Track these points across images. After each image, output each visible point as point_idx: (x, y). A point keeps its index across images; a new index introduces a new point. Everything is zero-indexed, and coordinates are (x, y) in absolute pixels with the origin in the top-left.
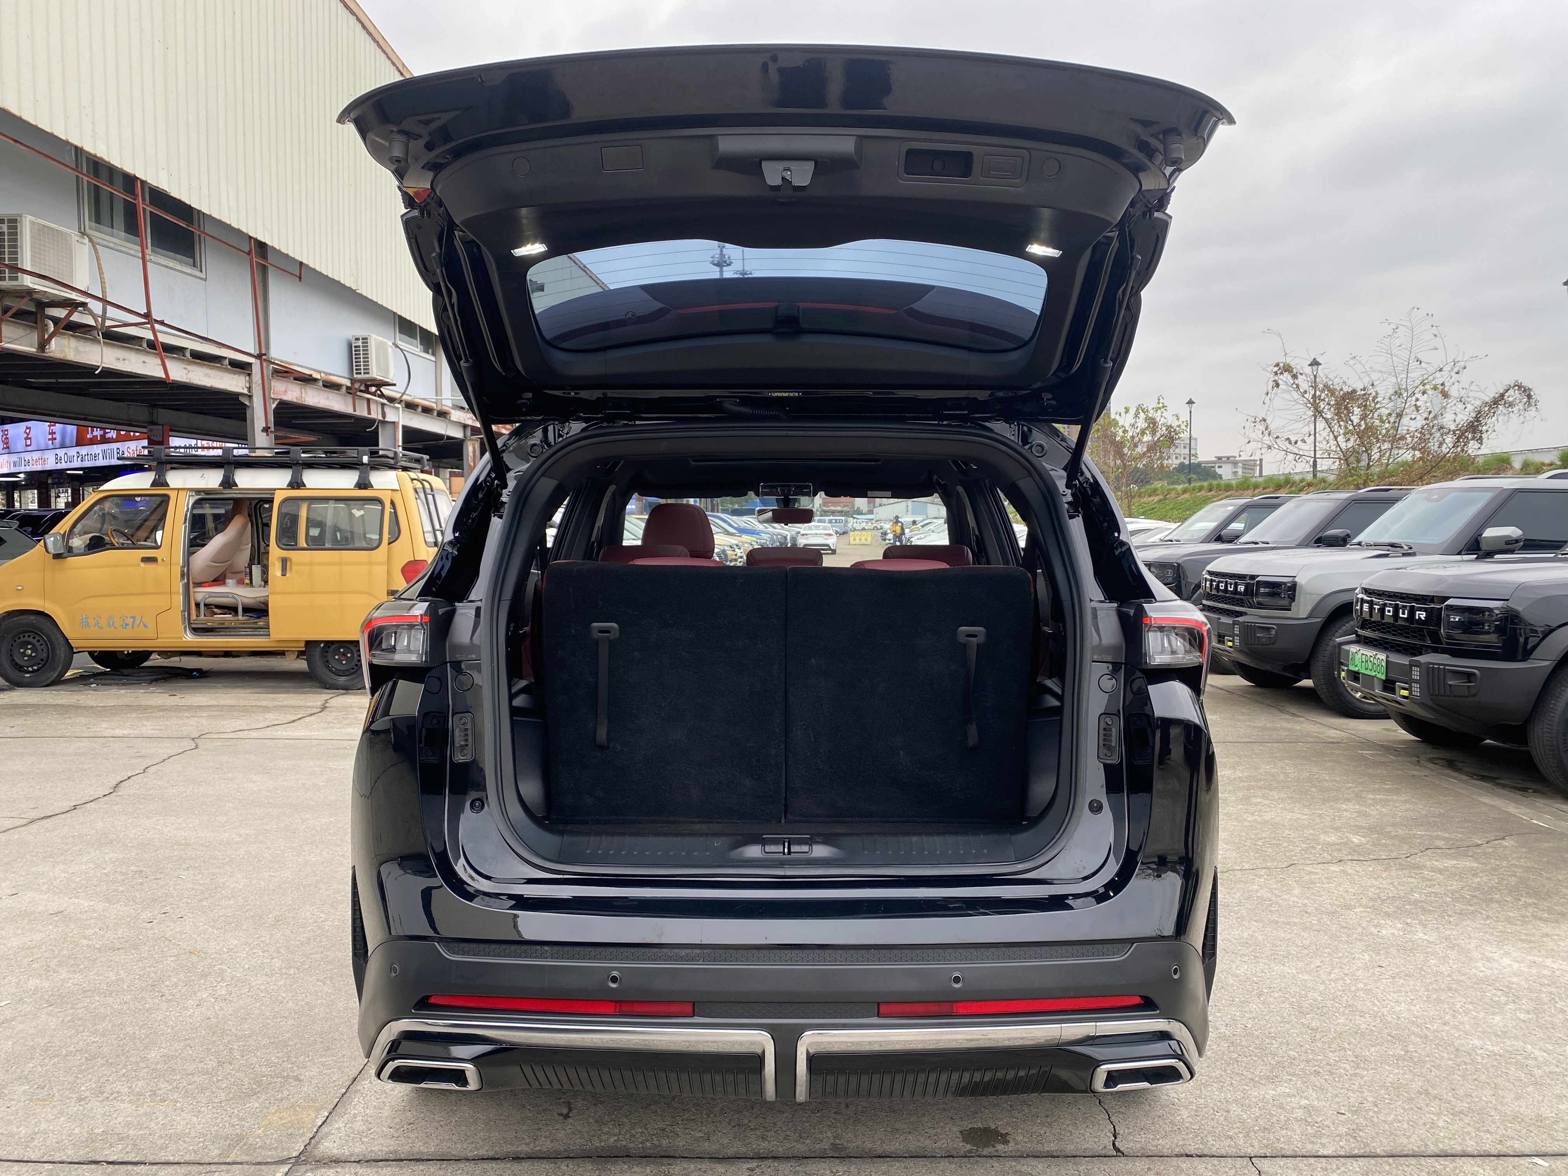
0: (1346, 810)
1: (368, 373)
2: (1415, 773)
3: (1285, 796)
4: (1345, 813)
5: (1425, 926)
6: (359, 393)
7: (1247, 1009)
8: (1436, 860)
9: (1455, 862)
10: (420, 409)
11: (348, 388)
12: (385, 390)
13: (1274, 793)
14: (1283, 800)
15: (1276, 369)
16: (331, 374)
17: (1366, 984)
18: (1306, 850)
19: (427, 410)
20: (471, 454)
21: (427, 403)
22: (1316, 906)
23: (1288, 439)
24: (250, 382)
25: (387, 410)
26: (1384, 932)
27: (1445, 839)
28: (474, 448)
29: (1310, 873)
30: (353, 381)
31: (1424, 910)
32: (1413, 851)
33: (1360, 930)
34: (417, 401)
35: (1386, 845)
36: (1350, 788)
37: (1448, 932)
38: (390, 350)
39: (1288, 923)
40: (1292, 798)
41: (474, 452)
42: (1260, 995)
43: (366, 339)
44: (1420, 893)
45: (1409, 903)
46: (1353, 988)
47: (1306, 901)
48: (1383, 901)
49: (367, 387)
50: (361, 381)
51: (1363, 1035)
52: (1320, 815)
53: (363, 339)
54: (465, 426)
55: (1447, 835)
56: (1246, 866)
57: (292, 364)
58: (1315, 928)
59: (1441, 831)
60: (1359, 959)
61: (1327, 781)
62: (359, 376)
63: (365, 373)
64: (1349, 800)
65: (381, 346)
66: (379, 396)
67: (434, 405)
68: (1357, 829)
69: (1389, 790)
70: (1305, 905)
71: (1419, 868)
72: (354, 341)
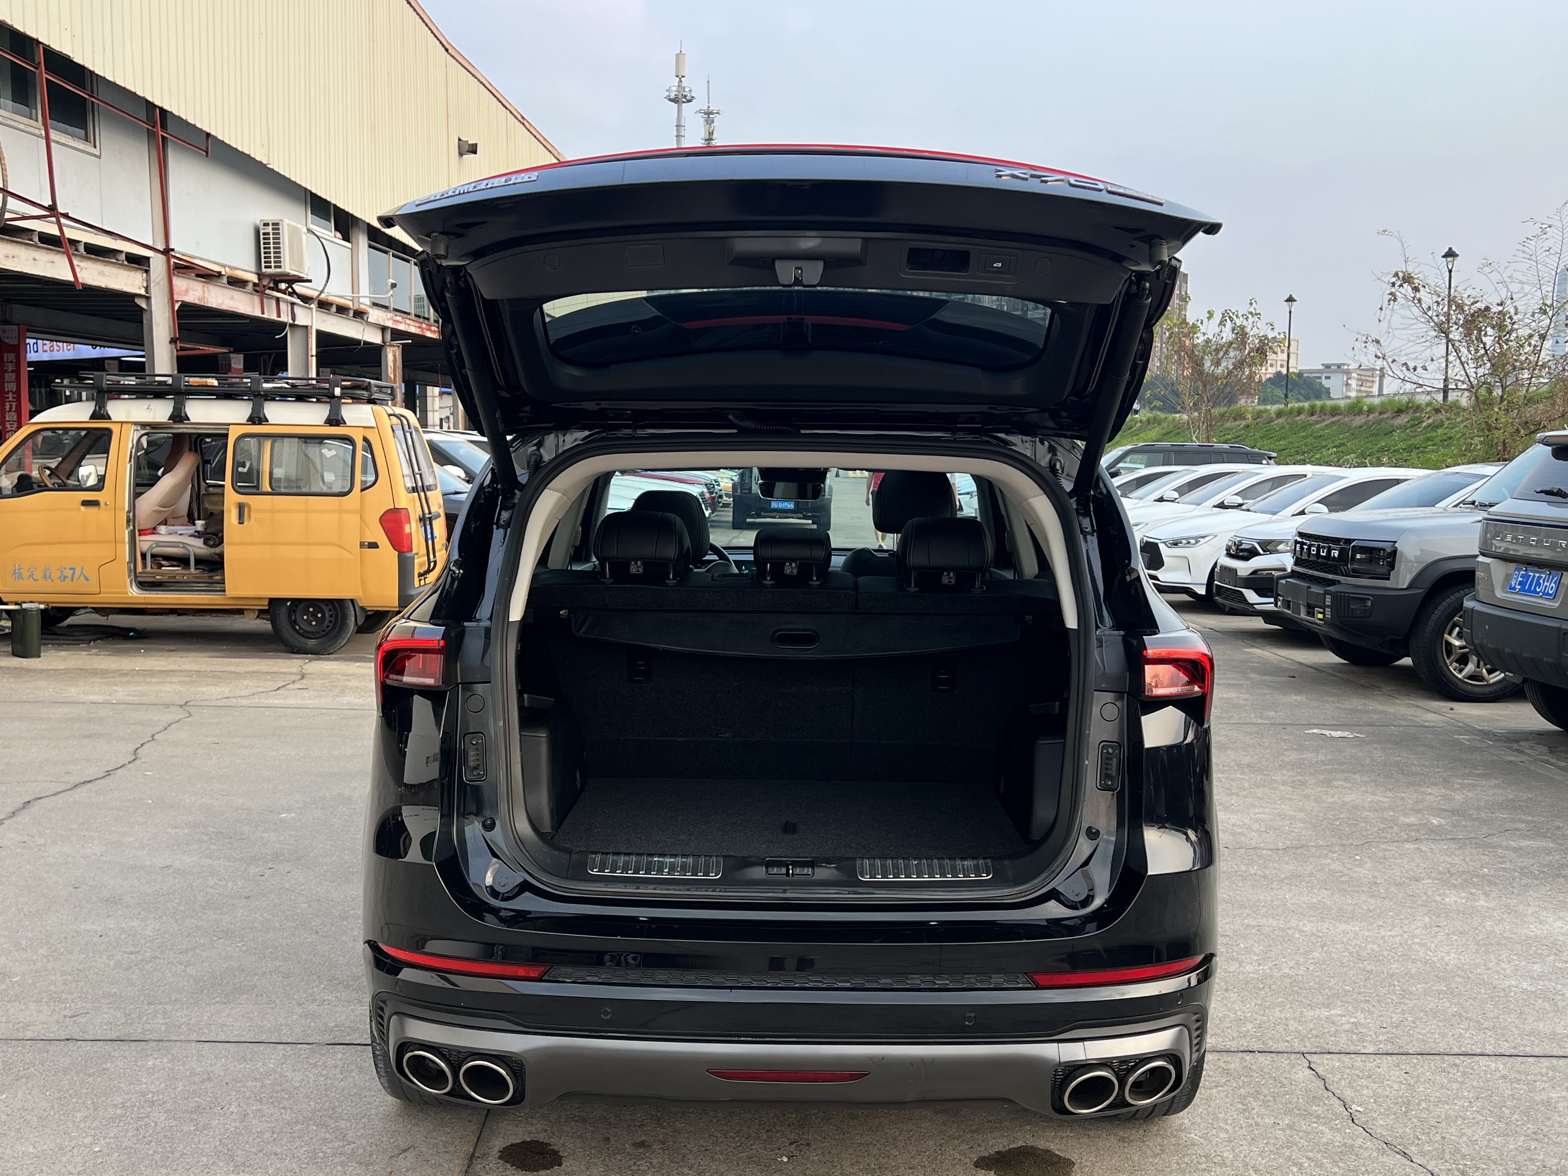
0: (1430, 794)
1: (280, 267)
2: (1511, 758)
3: (1368, 779)
4: (1429, 797)
5: (1487, 895)
6: (268, 292)
7: (1311, 956)
8: (1513, 841)
9: (1532, 842)
10: (334, 309)
11: (255, 284)
12: (297, 287)
13: (1357, 776)
14: (1366, 783)
15: (1394, 280)
16: (236, 269)
17: (1422, 940)
18: (1383, 830)
19: (342, 310)
20: (390, 364)
21: (341, 301)
22: (1386, 877)
23: (1405, 364)
24: (148, 280)
25: (297, 310)
26: (1448, 900)
27: (1527, 822)
28: (394, 356)
29: (1386, 850)
30: (260, 276)
31: (1490, 882)
32: (1491, 832)
33: (1424, 898)
34: (331, 299)
35: (1465, 826)
36: (1439, 772)
37: (1509, 901)
38: (304, 237)
39: (1357, 892)
40: (1376, 781)
41: (395, 361)
42: (1322, 947)
43: (277, 224)
44: (1488, 869)
45: (1478, 876)
46: (1409, 942)
47: (1376, 874)
48: (1452, 875)
49: (276, 283)
50: (270, 276)
51: (1412, 977)
52: (1402, 798)
53: (273, 224)
54: (384, 329)
55: (1530, 818)
56: (1321, 843)
57: (194, 258)
58: (1383, 895)
59: (1525, 814)
60: (1419, 920)
61: (1415, 765)
62: (269, 271)
63: (275, 267)
64: (1435, 784)
65: (294, 231)
66: (290, 294)
67: (350, 304)
68: (1439, 812)
69: (1479, 775)
70: (1376, 877)
71: (1495, 847)
72: (261, 227)
